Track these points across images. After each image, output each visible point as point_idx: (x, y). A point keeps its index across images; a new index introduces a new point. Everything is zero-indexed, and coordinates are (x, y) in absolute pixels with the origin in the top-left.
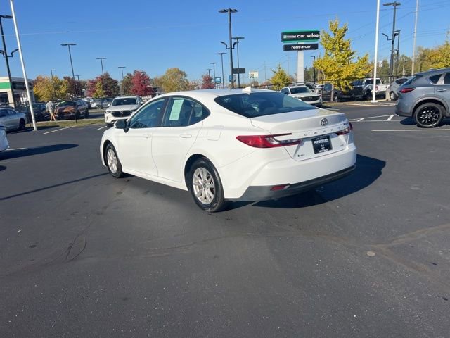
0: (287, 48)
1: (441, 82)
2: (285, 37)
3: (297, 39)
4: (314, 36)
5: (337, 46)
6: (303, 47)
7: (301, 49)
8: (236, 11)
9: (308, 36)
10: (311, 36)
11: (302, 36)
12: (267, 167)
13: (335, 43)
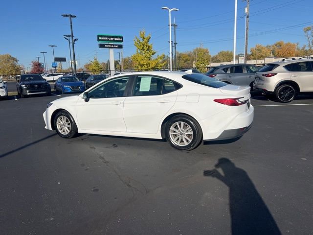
0: (102, 46)
1: (229, 72)
2: (100, 38)
3: (108, 40)
4: (120, 39)
5: (145, 47)
6: (112, 46)
7: (111, 48)
8: (75, 17)
9: (115, 39)
10: (117, 39)
11: (112, 39)
12: (238, 117)
13: (144, 45)
